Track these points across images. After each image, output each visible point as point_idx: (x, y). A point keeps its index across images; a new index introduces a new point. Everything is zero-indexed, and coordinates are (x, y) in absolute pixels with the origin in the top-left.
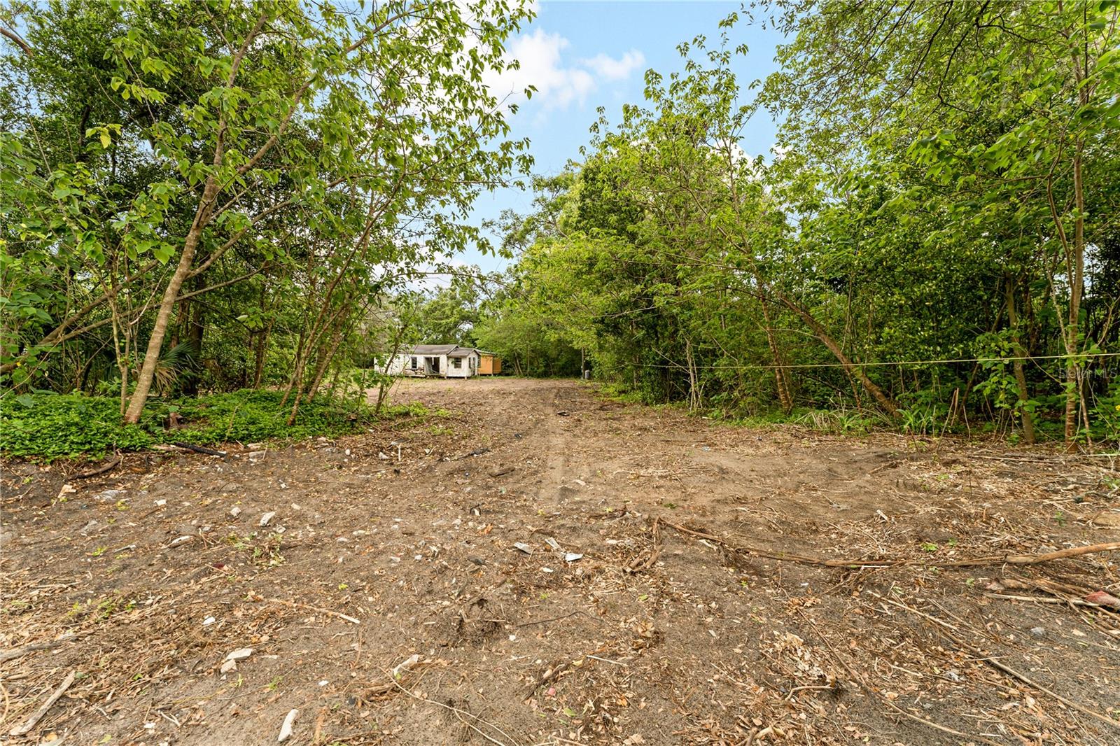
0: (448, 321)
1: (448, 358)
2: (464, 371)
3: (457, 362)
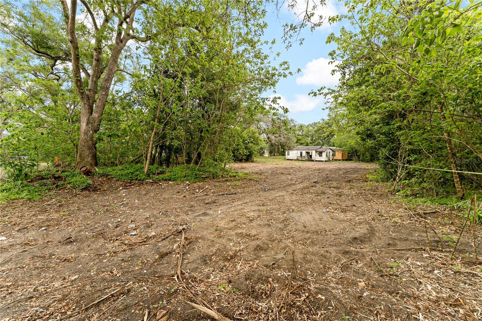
0: (324, 134)
1: (316, 152)
2: (324, 158)
3: (320, 154)
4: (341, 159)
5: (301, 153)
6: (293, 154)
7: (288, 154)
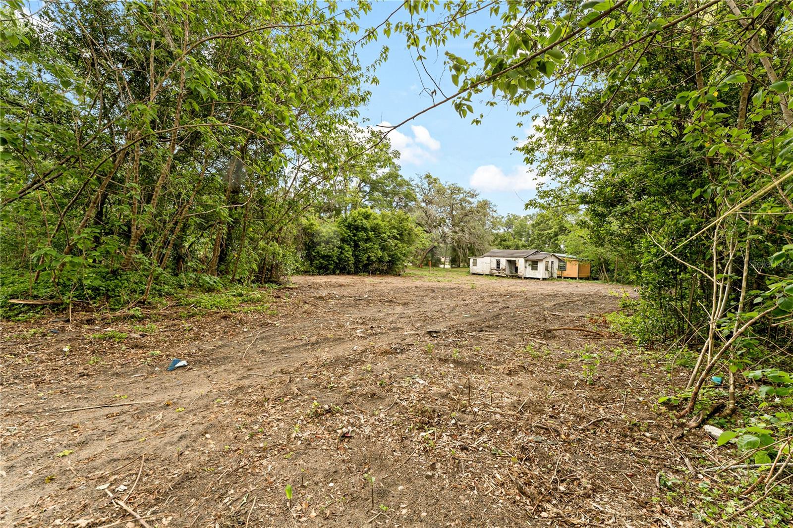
1: (526, 261)
2: (541, 272)
3: (534, 264)
4: (576, 275)
5: (498, 263)
6: (484, 264)
7: (475, 264)
